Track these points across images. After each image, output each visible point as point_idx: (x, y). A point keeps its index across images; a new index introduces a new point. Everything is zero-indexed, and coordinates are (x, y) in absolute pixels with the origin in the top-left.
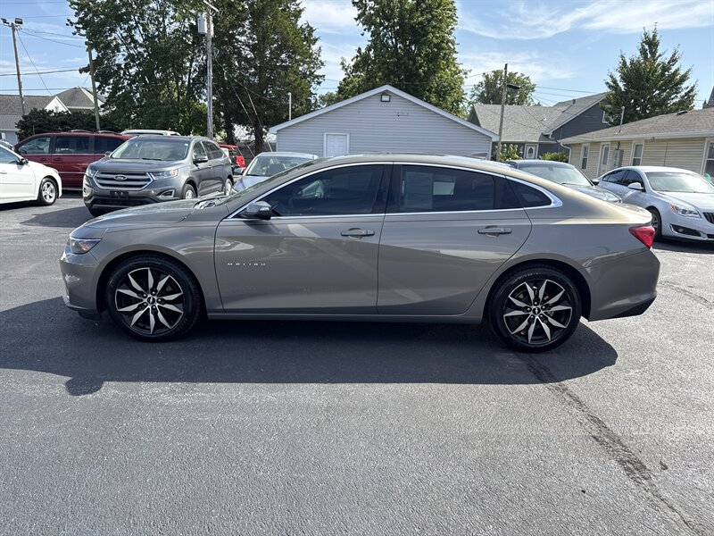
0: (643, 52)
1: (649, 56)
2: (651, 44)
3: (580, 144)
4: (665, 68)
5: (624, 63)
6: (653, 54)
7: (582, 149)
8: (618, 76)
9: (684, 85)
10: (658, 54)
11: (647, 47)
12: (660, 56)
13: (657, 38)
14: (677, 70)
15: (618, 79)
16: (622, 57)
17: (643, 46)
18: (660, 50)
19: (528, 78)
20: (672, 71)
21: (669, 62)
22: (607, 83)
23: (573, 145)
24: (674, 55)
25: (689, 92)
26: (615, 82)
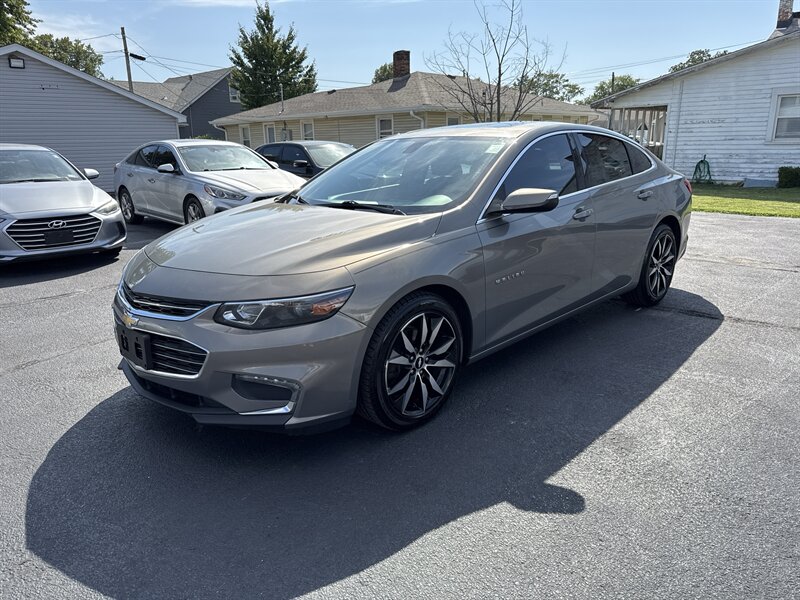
0: (259, 26)
1: (267, 31)
2: (265, 19)
3: (237, 125)
4: (286, 46)
5: (245, 37)
6: (270, 29)
7: (241, 131)
8: (240, 51)
9: (304, 64)
10: (274, 30)
11: (263, 22)
12: (276, 32)
13: (271, 14)
14: (295, 48)
15: (242, 54)
16: (242, 31)
17: (259, 21)
18: (276, 26)
19: (89, 47)
20: (292, 49)
21: (288, 40)
22: (232, 59)
23: (227, 126)
24: (290, 34)
25: (309, 71)
26: (239, 57)
